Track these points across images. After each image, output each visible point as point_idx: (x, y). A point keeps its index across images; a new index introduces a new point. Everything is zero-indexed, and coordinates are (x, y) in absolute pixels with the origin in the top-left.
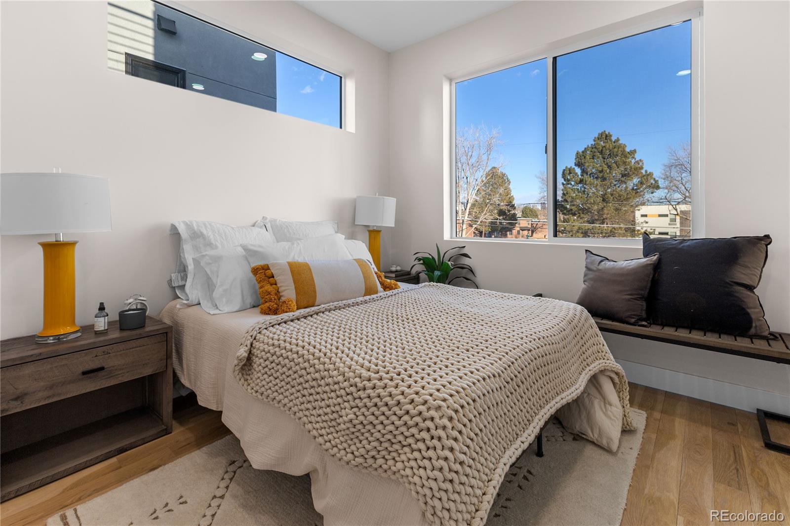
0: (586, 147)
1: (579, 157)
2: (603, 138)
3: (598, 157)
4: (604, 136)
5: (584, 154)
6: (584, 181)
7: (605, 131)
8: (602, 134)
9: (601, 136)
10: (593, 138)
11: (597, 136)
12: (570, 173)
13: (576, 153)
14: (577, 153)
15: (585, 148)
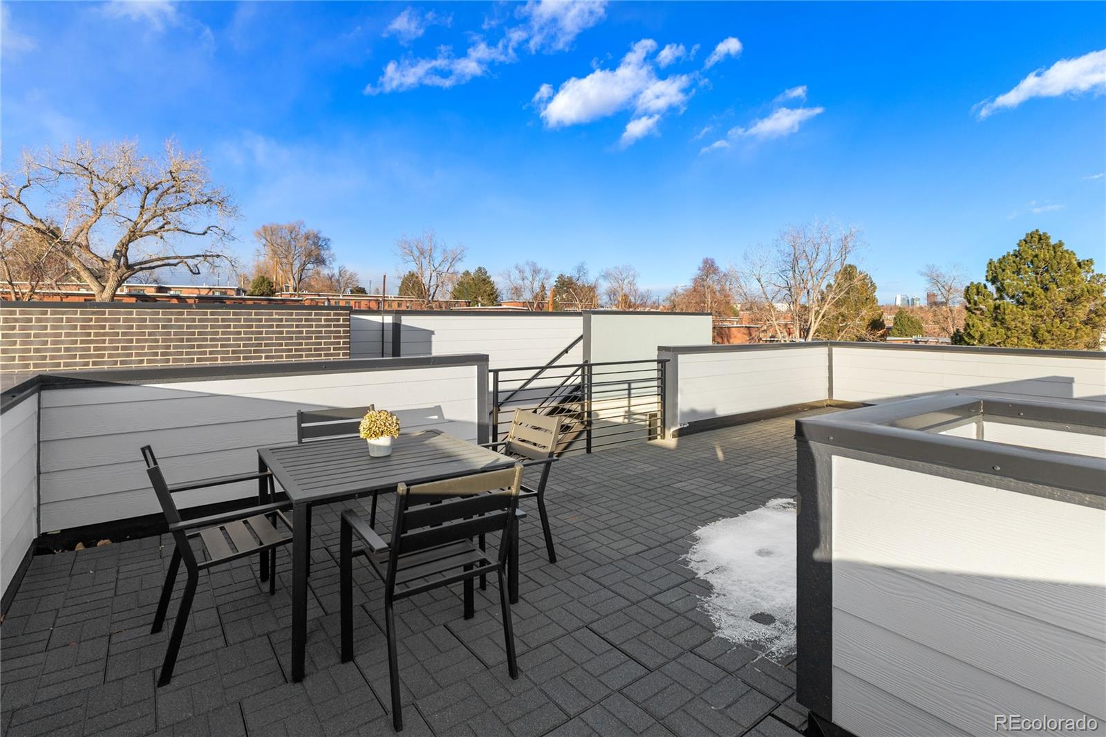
0: (1005, 254)
1: (993, 269)
2: (1034, 242)
3: (1026, 272)
4: (1036, 239)
5: (1002, 266)
6: (1002, 309)
7: (1037, 231)
8: (1032, 235)
9: (1032, 237)
10: (1018, 242)
11: (1023, 237)
12: (978, 293)
13: (988, 262)
14: (990, 263)
15: (1004, 257)
